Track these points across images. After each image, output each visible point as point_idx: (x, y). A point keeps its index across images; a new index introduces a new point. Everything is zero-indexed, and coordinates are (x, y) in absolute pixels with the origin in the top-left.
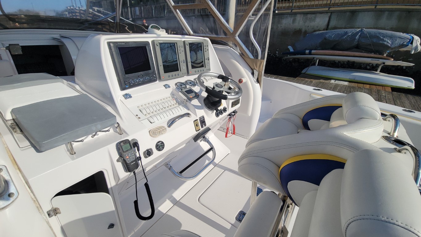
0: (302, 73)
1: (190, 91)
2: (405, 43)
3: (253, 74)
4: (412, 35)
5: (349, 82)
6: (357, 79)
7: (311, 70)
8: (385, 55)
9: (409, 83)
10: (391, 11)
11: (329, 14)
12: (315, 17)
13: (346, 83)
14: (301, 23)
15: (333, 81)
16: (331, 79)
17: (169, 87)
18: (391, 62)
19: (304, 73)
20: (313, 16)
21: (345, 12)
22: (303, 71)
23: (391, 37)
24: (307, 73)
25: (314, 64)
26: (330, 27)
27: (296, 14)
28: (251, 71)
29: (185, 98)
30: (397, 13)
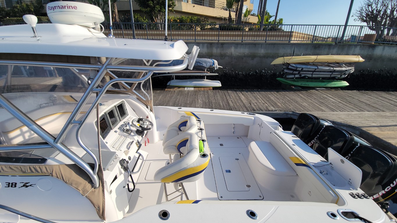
0: (167, 86)
1: (128, 130)
2: (212, 65)
3: (147, 107)
4: (214, 60)
5: (194, 87)
6: (197, 86)
7: (173, 83)
8: (206, 71)
9: (218, 84)
13: (192, 89)
15: (186, 89)
16: (184, 87)
17: (117, 132)
18: (209, 74)
19: (169, 85)
22: (168, 84)
23: (205, 62)
24: (171, 85)
25: (173, 79)
28: (146, 106)
29: (127, 134)
30: (206, 45)
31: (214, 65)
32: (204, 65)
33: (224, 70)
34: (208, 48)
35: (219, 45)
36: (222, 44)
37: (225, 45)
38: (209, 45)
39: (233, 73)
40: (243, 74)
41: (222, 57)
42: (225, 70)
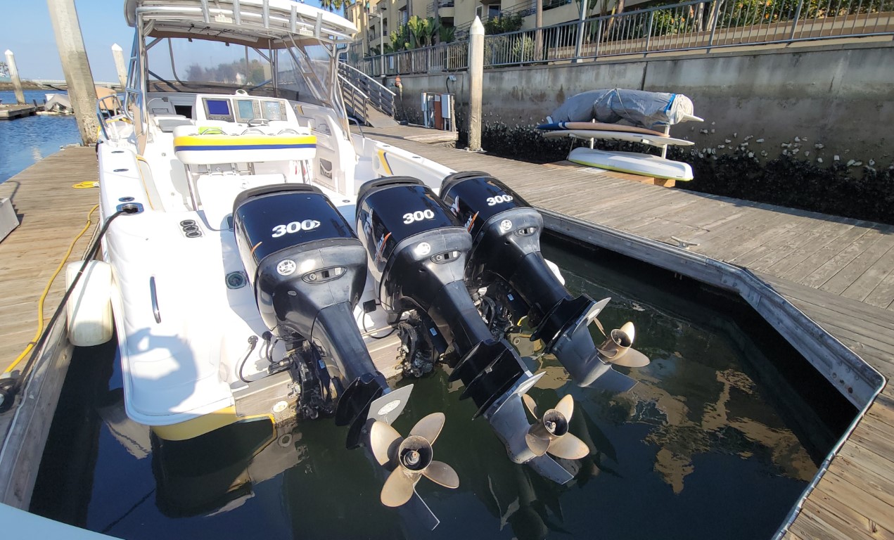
0: (566, 158)
5: (609, 170)
10: (728, 57)
11: (644, 64)
12: (625, 70)
13: (599, 172)
14: (607, 79)
20: (623, 67)
21: (664, 60)
22: (570, 156)
23: (643, 100)
26: (645, 86)
27: (599, 64)
30: (736, 60)
31: (670, 108)
32: (642, 108)
33: (784, 145)
34: (740, 70)
35: (785, 56)
36: (798, 53)
37: (809, 55)
38: (747, 60)
39: (820, 160)
40: (865, 170)
41: (788, 98)
42: (786, 147)
